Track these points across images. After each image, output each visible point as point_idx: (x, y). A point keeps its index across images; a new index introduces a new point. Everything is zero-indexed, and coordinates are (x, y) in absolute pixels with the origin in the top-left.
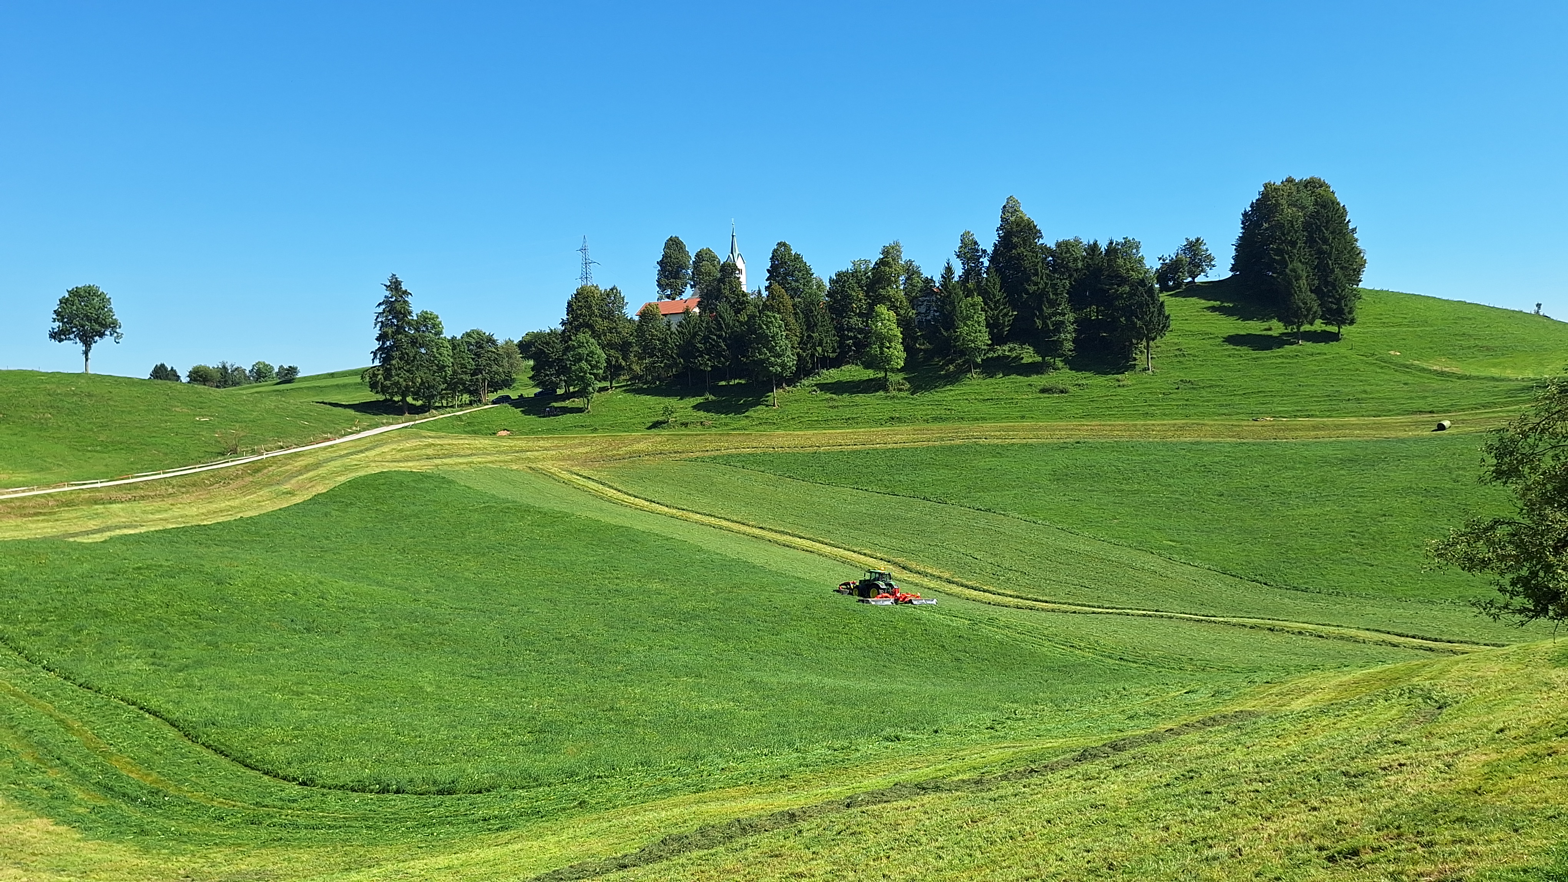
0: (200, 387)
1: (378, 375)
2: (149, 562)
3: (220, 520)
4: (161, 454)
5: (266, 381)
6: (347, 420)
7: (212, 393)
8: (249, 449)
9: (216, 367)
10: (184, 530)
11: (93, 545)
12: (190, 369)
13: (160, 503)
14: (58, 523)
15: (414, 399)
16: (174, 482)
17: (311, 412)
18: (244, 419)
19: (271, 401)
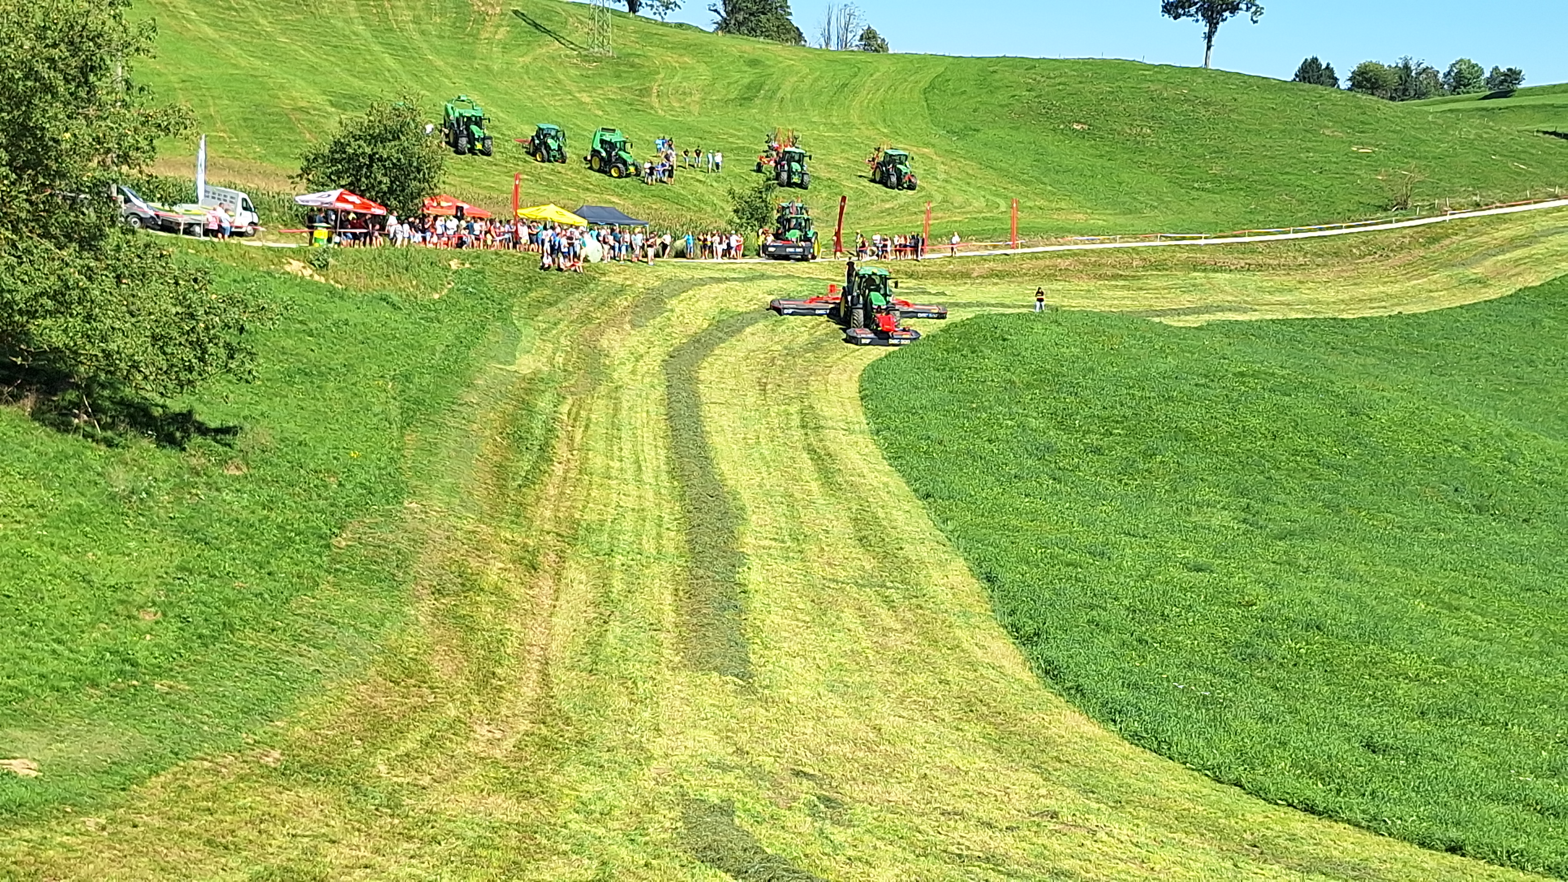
0: (1364, 98)
2: (1256, 367)
3: (1367, 314)
4: (1294, 201)
5: (1468, 93)
7: (1382, 107)
8: (1426, 203)
9: (1393, 66)
10: (1314, 324)
11: (1184, 331)
12: (1355, 68)
13: (1284, 278)
14: (1142, 293)
16: (1307, 247)
17: (1534, 148)
18: (1423, 154)
19: (1470, 126)
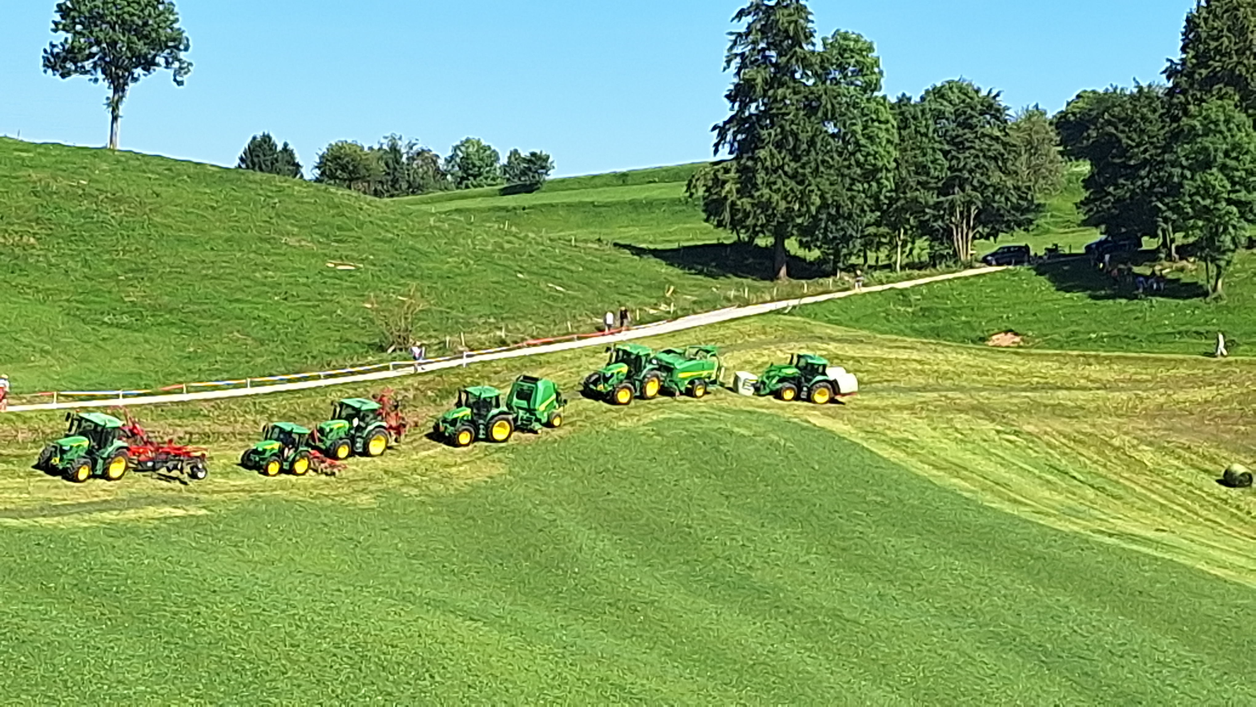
0: (340, 193)
1: (724, 182)
4: (249, 342)
5: (480, 186)
6: (650, 286)
7: (365, 206)
8: (433, 341)
9: (376, 147)
12: (323, 151)
15: (801, 244)
16: (272, 407)
17: (573, 262)
18: (426, 272)
19: (487, 233)
